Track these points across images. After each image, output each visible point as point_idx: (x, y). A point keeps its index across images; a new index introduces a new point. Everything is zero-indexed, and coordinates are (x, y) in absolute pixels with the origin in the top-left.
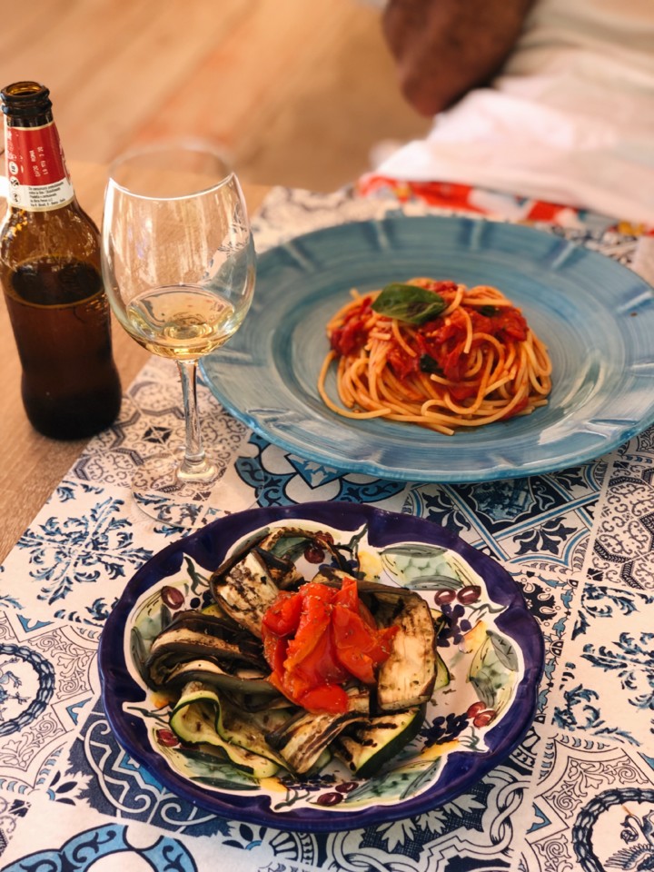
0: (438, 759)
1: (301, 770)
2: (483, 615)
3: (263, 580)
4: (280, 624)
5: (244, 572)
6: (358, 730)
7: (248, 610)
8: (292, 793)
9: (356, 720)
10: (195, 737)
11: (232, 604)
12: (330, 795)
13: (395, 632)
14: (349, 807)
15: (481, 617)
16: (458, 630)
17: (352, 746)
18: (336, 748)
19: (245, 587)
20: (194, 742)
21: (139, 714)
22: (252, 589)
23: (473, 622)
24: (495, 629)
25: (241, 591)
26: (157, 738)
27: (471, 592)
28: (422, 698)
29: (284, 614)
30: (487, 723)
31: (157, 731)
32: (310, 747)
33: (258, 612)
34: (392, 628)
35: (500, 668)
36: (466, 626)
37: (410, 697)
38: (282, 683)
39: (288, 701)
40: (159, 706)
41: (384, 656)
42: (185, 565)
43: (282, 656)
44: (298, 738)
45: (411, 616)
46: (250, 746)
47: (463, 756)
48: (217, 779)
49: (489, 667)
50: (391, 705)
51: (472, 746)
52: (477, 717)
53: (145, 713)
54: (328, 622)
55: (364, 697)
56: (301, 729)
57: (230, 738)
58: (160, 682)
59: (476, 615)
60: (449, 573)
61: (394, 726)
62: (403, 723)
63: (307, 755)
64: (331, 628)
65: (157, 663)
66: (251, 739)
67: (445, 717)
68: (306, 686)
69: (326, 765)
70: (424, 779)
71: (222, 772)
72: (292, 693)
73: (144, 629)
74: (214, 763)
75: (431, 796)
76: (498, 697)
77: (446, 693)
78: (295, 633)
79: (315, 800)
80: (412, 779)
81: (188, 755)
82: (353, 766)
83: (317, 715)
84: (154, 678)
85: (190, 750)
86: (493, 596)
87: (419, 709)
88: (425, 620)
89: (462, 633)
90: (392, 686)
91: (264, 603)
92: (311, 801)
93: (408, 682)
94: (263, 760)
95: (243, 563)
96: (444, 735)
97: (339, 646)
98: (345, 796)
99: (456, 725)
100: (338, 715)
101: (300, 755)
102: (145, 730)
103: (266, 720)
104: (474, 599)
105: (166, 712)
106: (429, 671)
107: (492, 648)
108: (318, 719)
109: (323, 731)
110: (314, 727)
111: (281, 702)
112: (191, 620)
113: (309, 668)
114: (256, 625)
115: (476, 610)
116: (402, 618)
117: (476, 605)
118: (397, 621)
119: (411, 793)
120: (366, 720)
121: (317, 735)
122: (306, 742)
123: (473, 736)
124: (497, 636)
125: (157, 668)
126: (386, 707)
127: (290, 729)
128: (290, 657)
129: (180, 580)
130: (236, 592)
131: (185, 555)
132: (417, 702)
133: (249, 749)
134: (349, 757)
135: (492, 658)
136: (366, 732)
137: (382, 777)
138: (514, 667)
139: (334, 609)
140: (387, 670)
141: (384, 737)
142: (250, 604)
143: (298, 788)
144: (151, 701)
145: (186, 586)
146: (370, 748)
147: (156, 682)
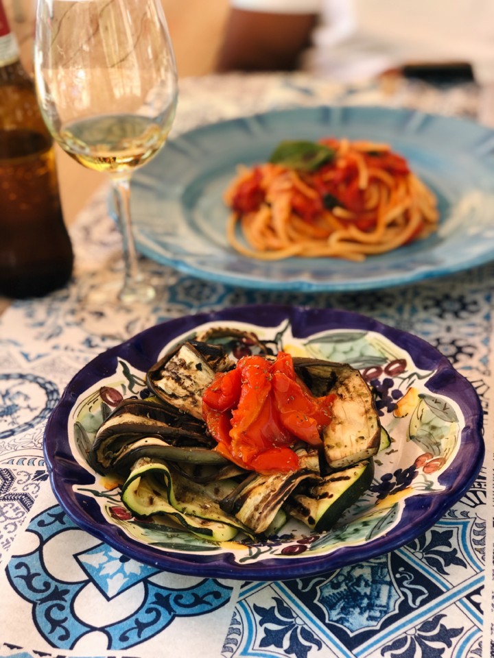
0: (396, 505)
1: (259, 529)
2: (413, 382)
3: (199, 367)
4: (222, 399)
5: (178, 363)
6: (311, 486)
7: (187, 396)
8: (254, 550)
9: (309, 476)
10: (147, 511)
11: (170, 393)
12: (293, 547)
13: (333, 399)
14: (314, 553)
15: (410, 385)
16: (391, 400)
17: (307, 502)
18: (292, 505)
19: (181, 376)
20: (148, 514)
21: (90, 495)
22: (189, 377)
23: (403, 390)
24: (427, 391)
25: (178, 380)
26: (110, 514)
27: (397, 365)
28: (370, 450)
29: (224, 389)
30: (437, 468)
31: (110, 508)
32: (267, 506)
33: (197, 397)
34: (328, 397)
35: (438, 422)
36: (397, 394)
37: (358, 451)
38: (230, 452)
39: (239, 469)
40: (110, 488)
41: (326, 421)
42: (120, 369)
43: (227, 427)
44: (253, 498)
45: (346, 385)
46: (205, 514)
47: (421, 498)
48: (176, 544)
49: (428, 424)
50: (340, 462)
51: (428, 488)
52: (427, 466)
53: (96, 494)
54: (269, 388)
55: (313, 456)
56: (255, 491)
57: (184, 509)
58: (107, 464)
59: (406, 383)
60: (374, 352)
61: (347, 478)
62: (355, 474)
63: (265, 513)
64: (272, 394)
65: (102, 447)
66: (205, 508)
67: (393, 473)
68: (255, 450)
69: (283, 526)
70: (385, 522)
71: (180, 538)
72: (241, 458)
73: (86, 423)
74: (170, 532)
75: (398, 533)
76: (443, 447)
77: (388, 454)
78: (238, 402)
79: (279, 552)
80: (373, 524)
81: (144, 526)
82: (311, 520)
83: (269, 476)
84: (102, 461)
85: (144, 521)
86: (419, 364)
87: (369, 462)
88: (360, 385)
89: (394, 401)
90: (338, 445)
91: (202, 388)
92: (275, 553)
93: (354, 439)
94: (220, 525)
95: (177, 356)
96: (396, 487)
97: (282, 411)
98: (309, 546)
99: (405, 477)
100: (291, 473)
101: (257, 515)
102: (98, 508)
103: (217, 492)
104: (401, 370)
105: (117, 493)
106: (372, 427)
107: (427, 408)
108: (271, 480)
109: (277, 489)
110: (267, 487)
111: (231, 469)
112: (133, 405)
113: (255, 434)
114: (196, 409)
115: (404, 379)
116: (337, 389)
117: (403, 375)
118: (333, 392)
119: (376, 534)
120: (319, 477)
121: (272, 494)
122: (261, 502)
123: (426, 481)
124: (430, 397)
125: (104, 453)
126: (335, 465)
127: (244, 492)
128: (236, 426)
129: (116, 381)
130: (174, 381)
131: (119, 359)
132: (365, 456)
133: (204, 517)
134: (306, 512)
135: (428, 415)
136: (320, 488)
137: (343, 528)
138: (453, 419)
139: (274, 377)
140: (330, 433)
141: (338, 489)
142: (188, 391)
143: (260, 546)
144: (100, 484)
145: (123, 386)
146: (326, 499)
147: (104, 465)
